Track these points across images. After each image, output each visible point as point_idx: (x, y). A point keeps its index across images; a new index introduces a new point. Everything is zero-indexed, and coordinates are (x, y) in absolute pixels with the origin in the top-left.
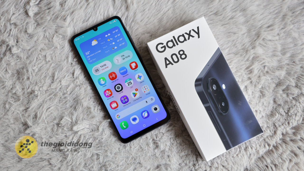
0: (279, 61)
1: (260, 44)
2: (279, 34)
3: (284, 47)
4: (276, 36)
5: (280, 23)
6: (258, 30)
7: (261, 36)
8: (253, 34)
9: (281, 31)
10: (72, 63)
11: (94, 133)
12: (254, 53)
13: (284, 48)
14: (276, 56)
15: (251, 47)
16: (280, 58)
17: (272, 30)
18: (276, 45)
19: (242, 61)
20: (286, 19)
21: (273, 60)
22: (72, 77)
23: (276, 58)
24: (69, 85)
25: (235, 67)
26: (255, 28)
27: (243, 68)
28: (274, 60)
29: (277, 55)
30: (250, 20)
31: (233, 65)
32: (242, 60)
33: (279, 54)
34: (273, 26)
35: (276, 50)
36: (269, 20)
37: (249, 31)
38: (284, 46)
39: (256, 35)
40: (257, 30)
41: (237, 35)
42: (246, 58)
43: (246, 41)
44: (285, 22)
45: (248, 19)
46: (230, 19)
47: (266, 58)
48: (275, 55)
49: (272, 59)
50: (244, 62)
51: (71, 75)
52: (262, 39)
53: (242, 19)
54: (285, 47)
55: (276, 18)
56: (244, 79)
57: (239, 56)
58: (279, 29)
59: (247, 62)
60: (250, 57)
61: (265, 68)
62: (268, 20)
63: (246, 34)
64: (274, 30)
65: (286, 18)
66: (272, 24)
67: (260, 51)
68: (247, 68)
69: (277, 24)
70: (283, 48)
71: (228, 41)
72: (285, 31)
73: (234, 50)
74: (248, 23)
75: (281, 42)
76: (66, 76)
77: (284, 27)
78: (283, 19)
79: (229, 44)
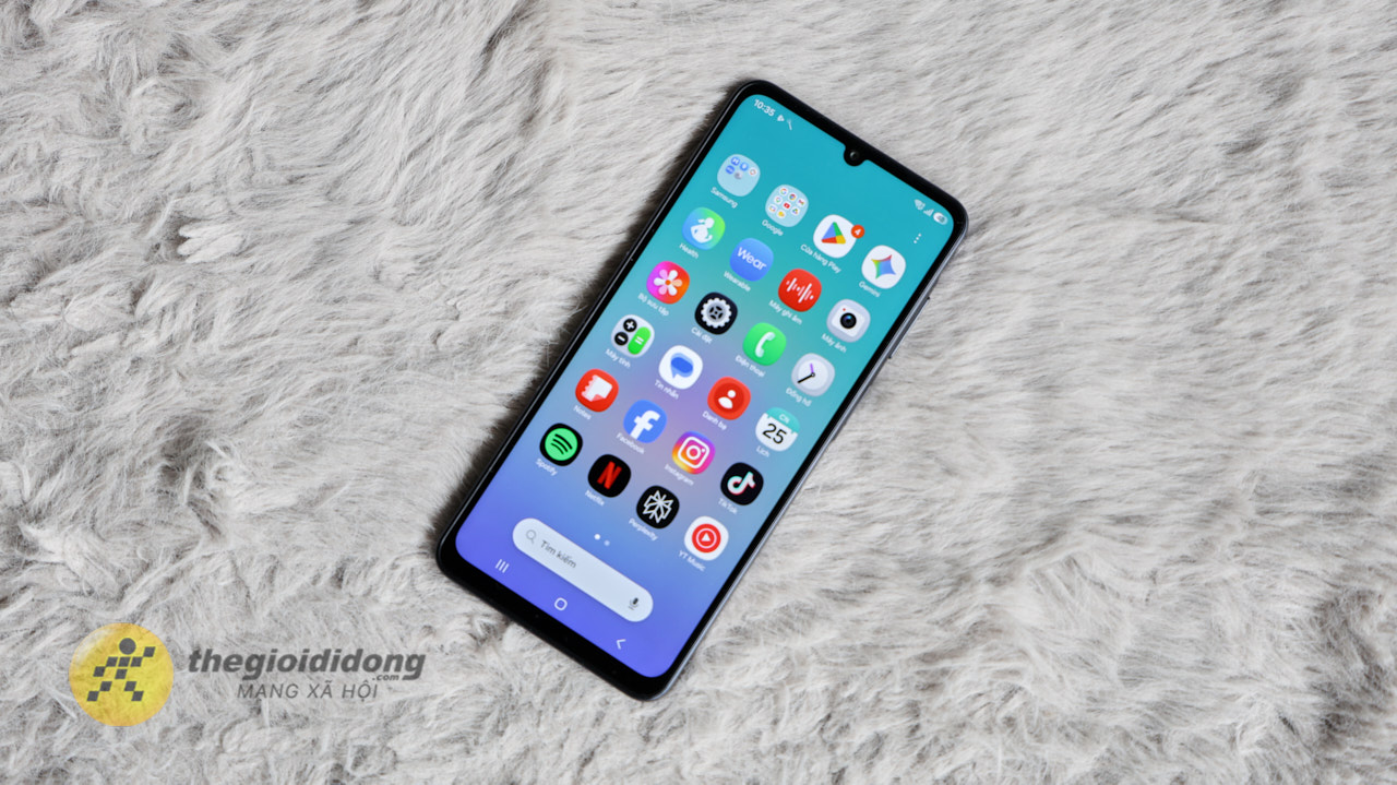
0: (1095, 700)
1: (1040, 574)
2: (1159, 575)
3: (1152, 646)
4: (1137, 580)
5: (1185, 529)
6: (1068, 509)
7: (1060, 542)
8: (1034, 519)
9: (1174, 568)
10: (158, 247)
11: (91, 607)
12: (988, 606)
13: (1147, 655)
14: (1091, 672)
15: (987, 572)
16: (1106, 686)
17: (1130, 542)
18: (1114, 619)
19: (919, 611)
20: (1218, 526)
21: (1067, 683)
22: (128, 308)
23: (1084, 680)
24: (92, 337)
25: (876, 625)
26: (1058, 496)
27: (904, 646)
28: (1073, 682)
29: (1096, 667)
30: (1055, 446)
31: (872, 613)
32: (918, 608)
33: (1113, 667)
34: (1142, 525)
35: (1106, 641)
36: (1139, 489)
37: (1024, 494)
38: (1153, 642)
39: (1044, 525)
40: (1062, 506)
41: (955, 481)
42: (941, 613)
43: (984, 533)
44: (1206, 534)
45: (1045, 437)
46: (961, 395)
47: (1034, 654)
48: (1090, 662)
49: (1064, 675)
50: (925, 625)
51: (126, 299)
52: (1061, 557)
53: (1017, 426)
54: (1153, 650)
55: (1180, 495)
56: (886, 699)
57: (918, 581)
58: (1167, 554)
59: (939, 632)
60: (964, 615)
61: (1011, 701)
62: (1136, 487)
63: (1000, 503)
64: (1140, 544)
65: (1220, 517)
66: (1143, 514)
67: (1024, 606)
68: (929, 658)
69: (1168, 529)
70: (1144, 648)
71: (906, 490)
72: (1192, 576)
73: (912, 546)
74: (1038, 458)
75: (1146, 617)
76: (104, 290)
77: (1196, 554)
78: (1206, 518)
79: (903, 510)
